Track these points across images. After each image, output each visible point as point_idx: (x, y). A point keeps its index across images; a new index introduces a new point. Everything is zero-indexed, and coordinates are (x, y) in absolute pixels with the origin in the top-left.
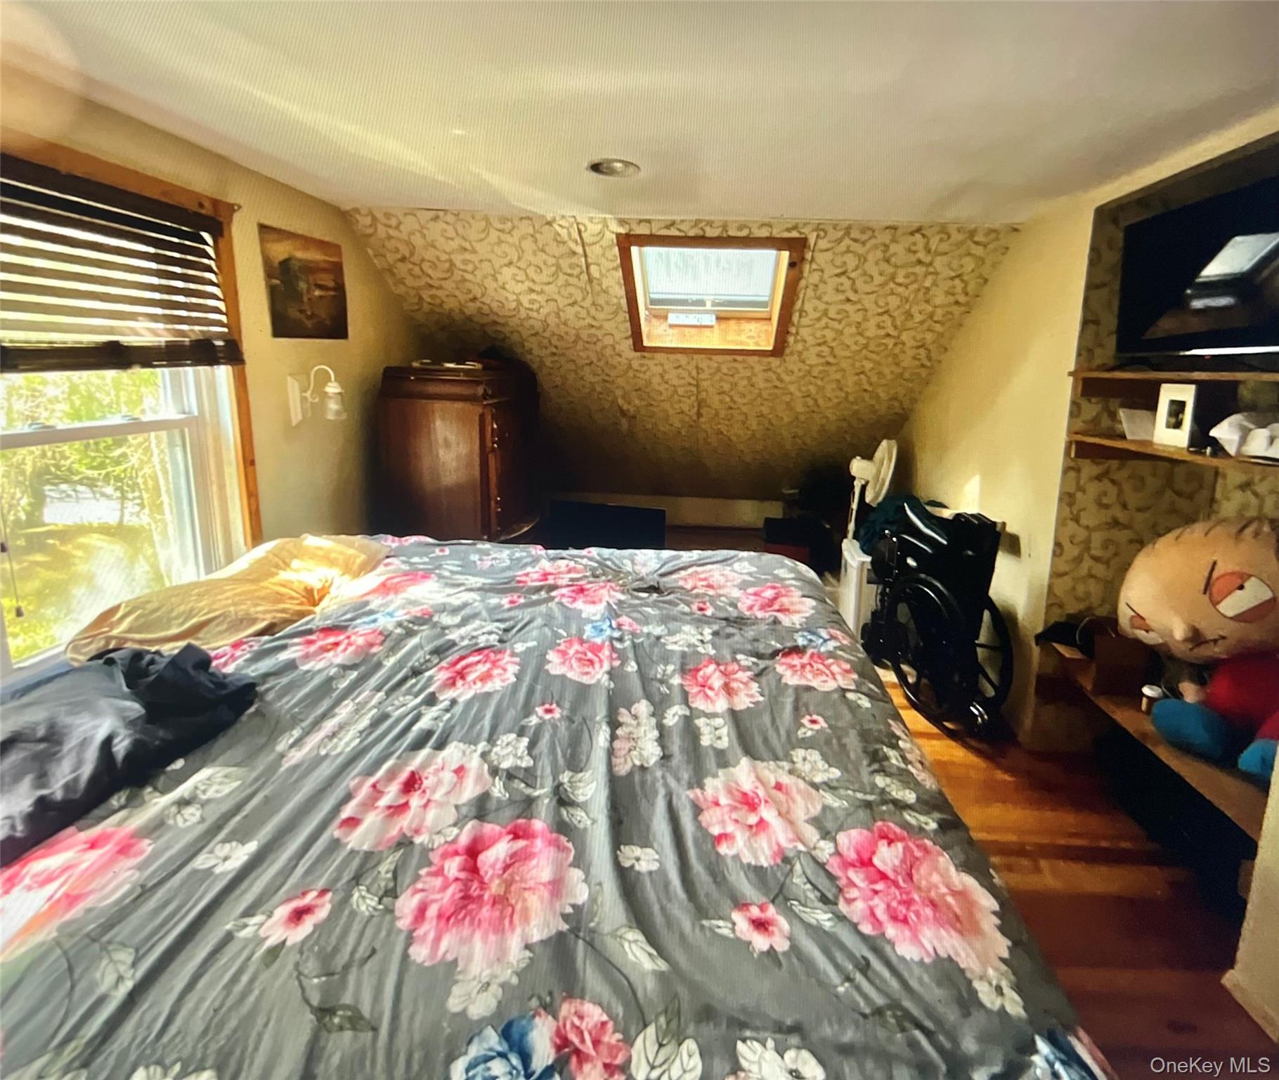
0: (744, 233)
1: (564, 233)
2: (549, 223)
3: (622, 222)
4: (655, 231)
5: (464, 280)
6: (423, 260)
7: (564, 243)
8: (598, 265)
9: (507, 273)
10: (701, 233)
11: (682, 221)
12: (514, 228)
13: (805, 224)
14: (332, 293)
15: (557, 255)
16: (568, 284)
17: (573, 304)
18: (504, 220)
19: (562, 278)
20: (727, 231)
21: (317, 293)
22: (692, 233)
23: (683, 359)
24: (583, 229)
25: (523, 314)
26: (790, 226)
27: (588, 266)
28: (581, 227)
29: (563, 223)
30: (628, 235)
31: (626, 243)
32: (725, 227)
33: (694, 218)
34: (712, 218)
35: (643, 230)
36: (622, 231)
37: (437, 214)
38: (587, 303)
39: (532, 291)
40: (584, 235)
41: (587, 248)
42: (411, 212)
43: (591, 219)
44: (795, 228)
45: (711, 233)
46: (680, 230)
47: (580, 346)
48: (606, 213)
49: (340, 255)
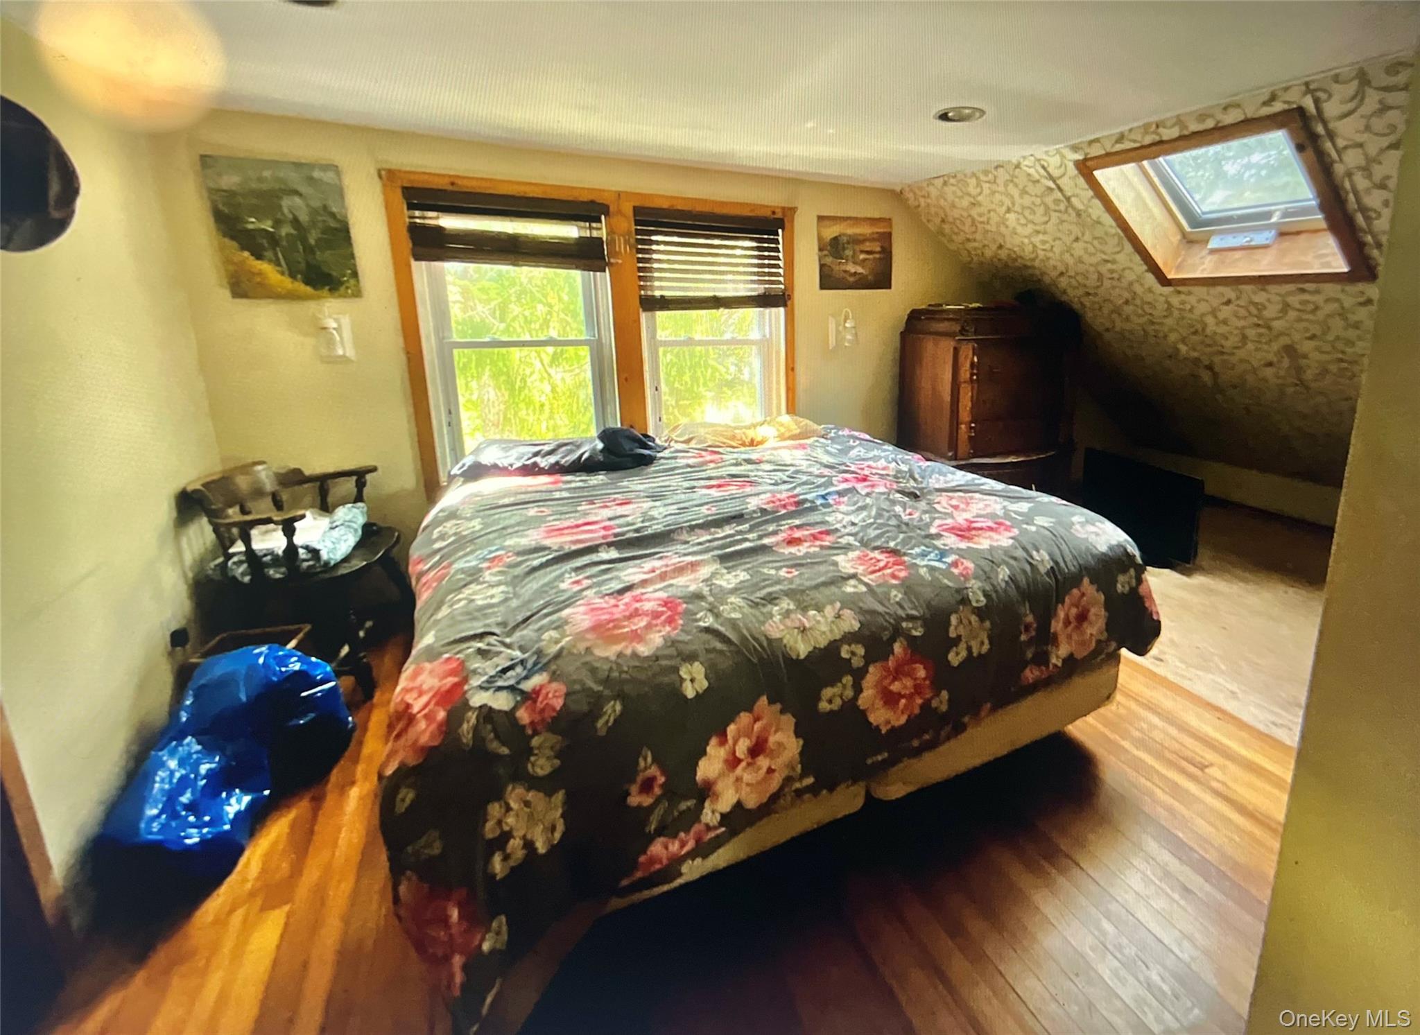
0: (1210, 124)
1: (1032, 171)
2: (1018, 166)
3: (1075, 148)
4: (1109, 149)
5: (987, 232)
6: (955, 219)
7: (1038, 181)
8: (1077, 196)
9: (1011, 217)
10: (1157, 138)
11: (1131, 130)
12: (995, 177)
13: (1286, 89)
14: (877, 256)
15: (1039, 194)
16: (1062, 222)
17: (1077, 239)
18: (986, 173)
19: (1054, 215)
20: (1186, 127)
21: (862, 256)
22: (1148, 140)
23: (1229, 292)
24: (1046, 164)
25: (1041, 254)
26: (1266, 97)
27: (1068, 199)
28: (1042, 162)
29: (1026, 163)
30: (1085, 160)
31: (1086, 169)
32: (1179, 121)
33: (1140, 123)
34: (1162, 117)
35: (1096, 151)
36: (1079, 157)
37: (945, 180)
38: (1087, 237)
39: (1038, 232)
40: (1050, 170)
41: (1058, 182)
42: (930, 181)
43: (1047, 152)
44: (1273, 98)
45: (1169, 133)
46: (1135, 141)
47: (1107, 283)
48: (1056, 144)
49: (891, 226)
